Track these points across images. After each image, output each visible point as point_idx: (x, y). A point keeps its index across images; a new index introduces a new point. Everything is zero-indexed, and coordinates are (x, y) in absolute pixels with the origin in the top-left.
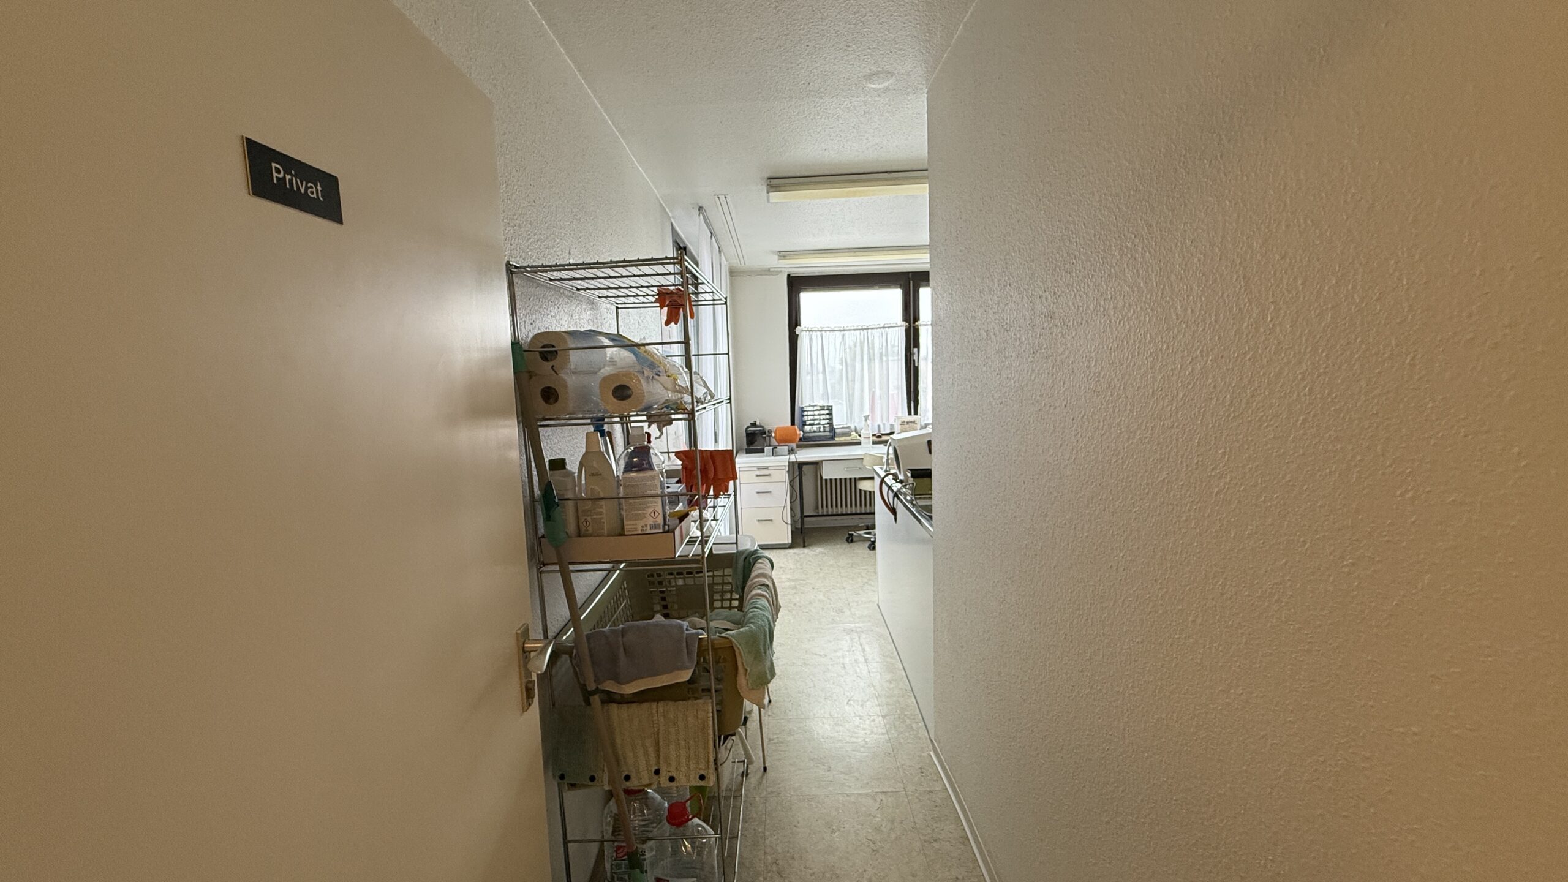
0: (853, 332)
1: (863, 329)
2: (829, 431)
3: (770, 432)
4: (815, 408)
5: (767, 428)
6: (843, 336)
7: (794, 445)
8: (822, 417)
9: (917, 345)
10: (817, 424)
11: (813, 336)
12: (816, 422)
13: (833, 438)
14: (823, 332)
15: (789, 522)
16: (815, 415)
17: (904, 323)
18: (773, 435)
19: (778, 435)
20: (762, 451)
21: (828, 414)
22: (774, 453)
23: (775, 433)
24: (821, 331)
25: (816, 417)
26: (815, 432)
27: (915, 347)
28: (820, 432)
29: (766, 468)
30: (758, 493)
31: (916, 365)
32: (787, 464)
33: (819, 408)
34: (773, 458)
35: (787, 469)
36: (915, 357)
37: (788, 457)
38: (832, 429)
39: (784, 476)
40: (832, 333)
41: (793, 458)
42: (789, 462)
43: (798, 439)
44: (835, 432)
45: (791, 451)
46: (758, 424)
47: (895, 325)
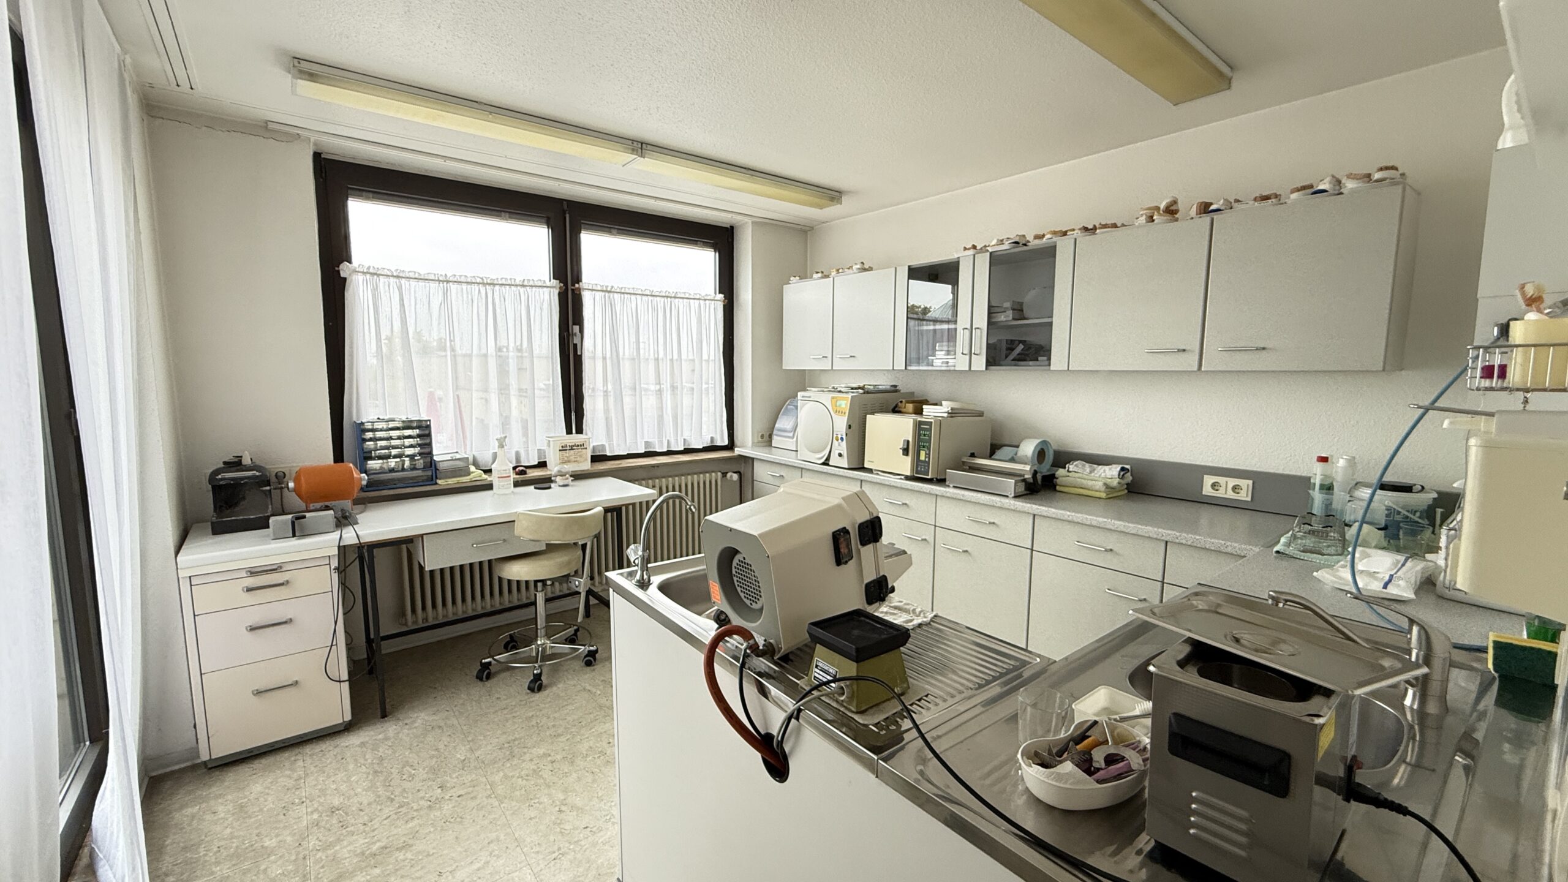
0: (464, 286)
1: (484, 284)
2: (424, 469)
3: (281, 477)
4: (391, 425)
5: (273, 468)
6: (445, 293)
7: (347, 504)
8: (407, 442)
9: (579, 320)
10: (395, 457)
11: (381, 285)
12: (394, 452)
13: (432, 480)
14: (403, 281)
15: (345, 676)
16: (390, 438)
17: (555, 282)
18: (291, 485)
19: (304, 486)
20: (263, 524)
21: (419, 436)
22: (297, 530)
23: (297, 480)
24: (398, 277)
25: (394, 443)
26: (392, 470)
27: (574, 324)
28: (403, 470)
29: (277, 569)
30: (253, 629)
31: (579, 353)
32: (335, 551)
33: (399, 425)
34: (294, 542)
35: (335, 563)
36: (576, 340)
37: (336, 535)
38: (431, 465)
39: (326, 580)
40: (421, 283)
41: (349, 536)
42: (339, 547)
43: (356, 490)
44: (436, 469)
45: (344, 520)
46: (246, 461)
47: (540, 284)
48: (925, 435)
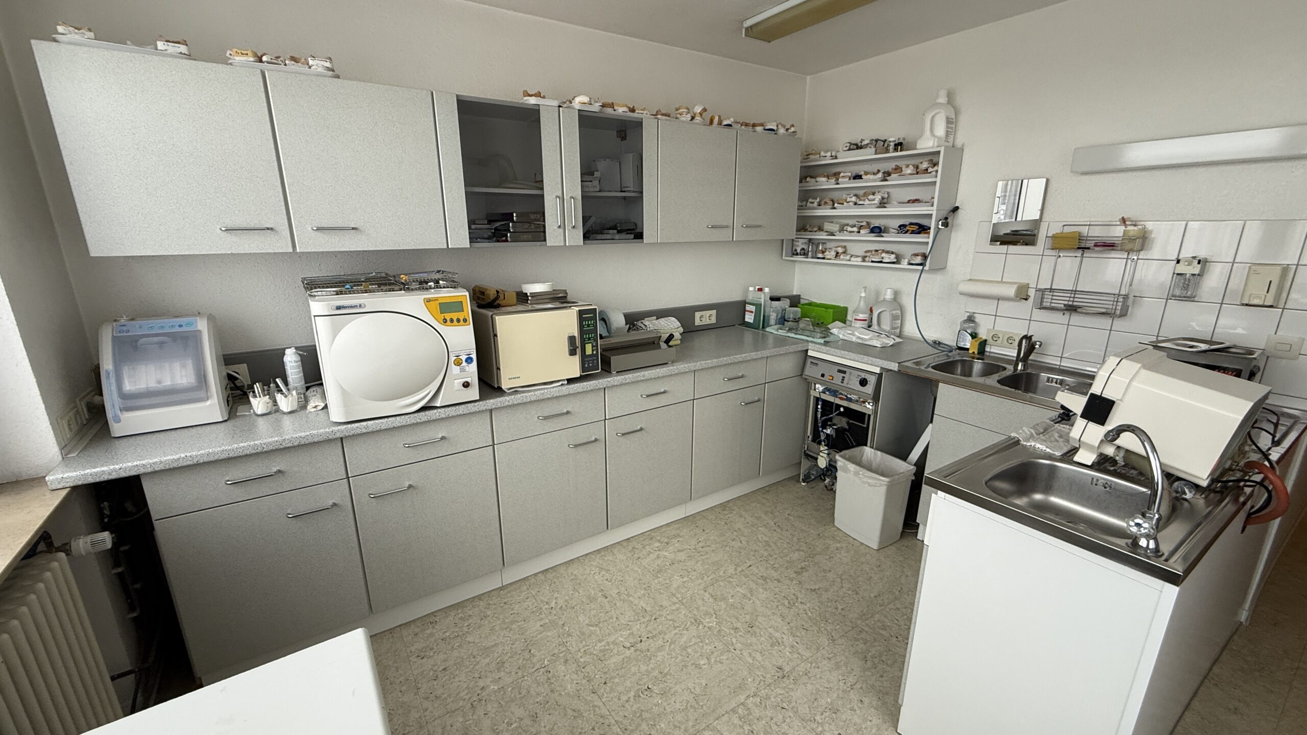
48: (588, 326)
